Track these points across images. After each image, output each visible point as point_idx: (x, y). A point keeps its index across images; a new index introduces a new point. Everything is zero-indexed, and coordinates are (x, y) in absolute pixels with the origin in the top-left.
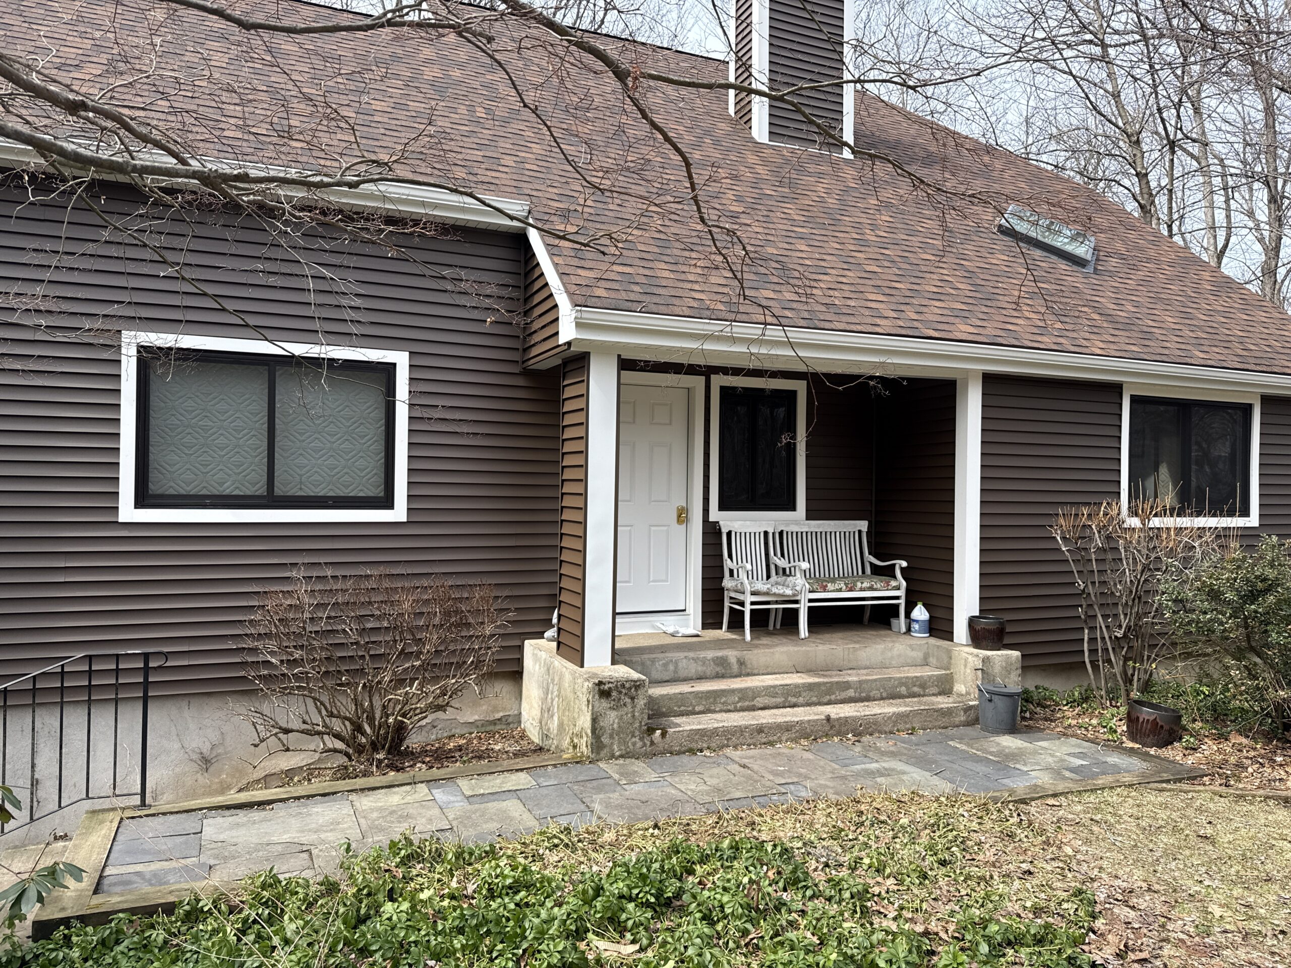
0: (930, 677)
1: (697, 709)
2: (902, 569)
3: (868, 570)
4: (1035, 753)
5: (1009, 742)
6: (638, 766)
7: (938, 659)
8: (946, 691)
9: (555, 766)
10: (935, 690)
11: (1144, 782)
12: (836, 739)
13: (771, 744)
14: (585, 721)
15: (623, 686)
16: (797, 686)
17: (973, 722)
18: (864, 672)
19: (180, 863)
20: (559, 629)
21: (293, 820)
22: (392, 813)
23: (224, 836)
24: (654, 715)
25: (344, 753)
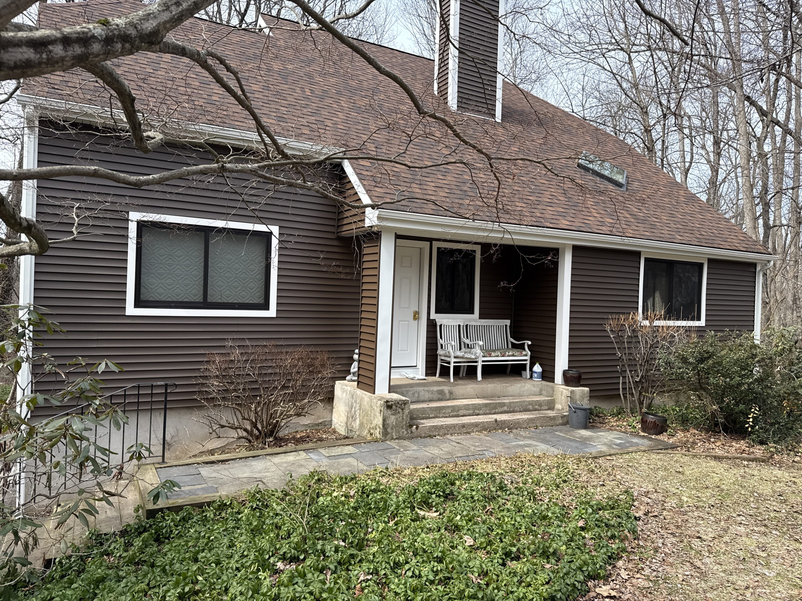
0: (544, 401)
1: (431, 416)
2: (528, 345)
3: (510, 346)
4: (598, 437)
5: (585, 433)
6: (406, 443)
7: (547, 392)
8: (552, 408)
10: (546, 407)
11: (650, 450)
12: (500, 431)
13: (469, 433)
14: (378, 421)
15: (398, 403)
16: (479, 405)
17: (566, 423)
18: (512, 398)
19: (200, 487)
20: (359, 375)
21: (245, 468)
22: (293, 464)
23: (214, 475)
24: (412, 418)
25: (247, 439)
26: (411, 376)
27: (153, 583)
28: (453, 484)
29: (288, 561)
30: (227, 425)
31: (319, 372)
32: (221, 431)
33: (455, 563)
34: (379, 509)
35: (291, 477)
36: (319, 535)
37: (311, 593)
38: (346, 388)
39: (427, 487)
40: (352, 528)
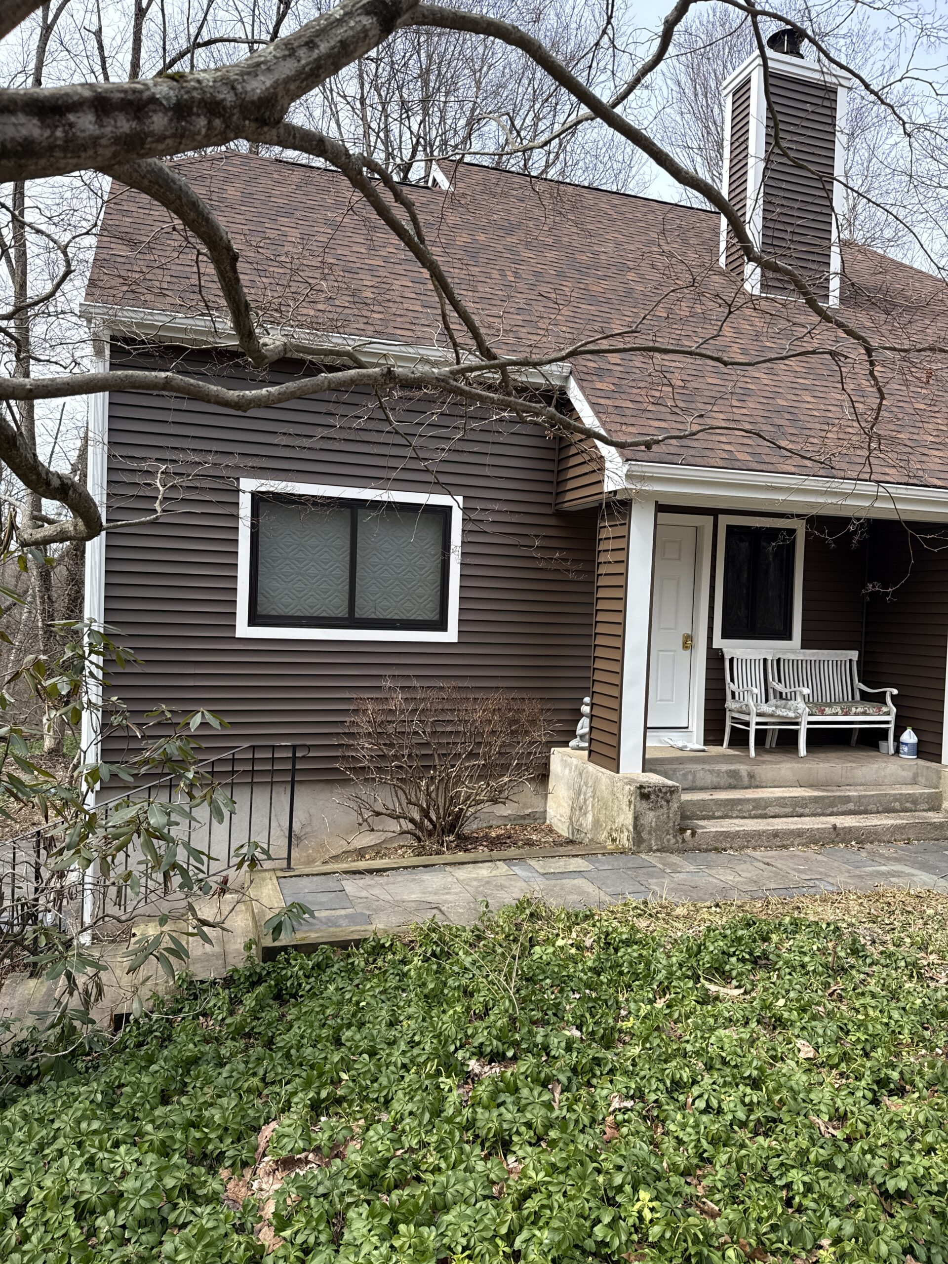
0: (921, 794)
1: (717, 814)
2: (892, 696)
3: (858, 696)
6: (674, 859)
7: (927, 780)
9: (603, 854)
10: (926, 806)
12: (842, 846)
13: (785, 847)
14: (626, 818)
15: (660, 790)
16: (804, 798)
18: (859, 788)
19: (343, 912)
20: (591, 739)
21: (412, 885)
22: (488, 883)
23: (364, 894)
24: (684, 817)
25: (415, 835)
26: (680, 744)
27: (270, 1077)
28: (766, 939)
29: (488, 1058)
30: (384, 811)
31: (527, 733)
32: (376, 822)
33: (785, 1093)
34: (636, 976)
35: (487, 906)
36: (537, 1015)
37: (529, 1125)
38: (569, 759)
39: (721, 944)
40: (592, 1005)
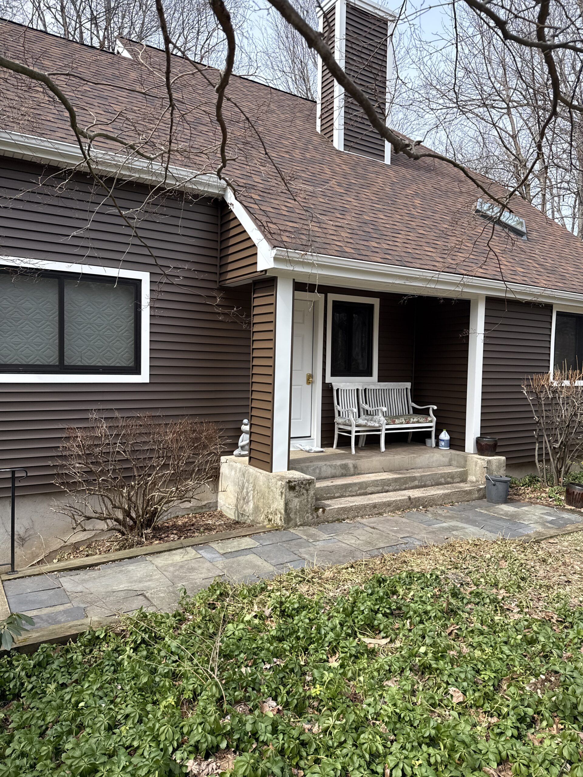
0: (456, 472)
1: (336, 495)
2: (433, 410)
3: (411, 412)
4: (524, 514)
5: (507, 508)
6: (313, 530)
7: (458, 462)
9: (264, 532)
10: (458, 480)
12: (415, 510)
13: (380, 514)
14: (279, 505)
15: (302, 483)
16: (389, 480)
17: (483, 497)
18: (420, 470)
19: (61, 608)
20: (251, 449)
21: (120, 576)
22: (181, 567)
23: (79, 589)
24: (317, 499)
25: (119, 531)
26: (307, 448)
28: (394, 593)
29: (203, 754)
30: (94, 515)
31: (205, 447)
32: (89, 525)
33: (462, 750)
34: (310, 640)
35: (185, 593)
38: (234, 464)
39: (369, 603)
